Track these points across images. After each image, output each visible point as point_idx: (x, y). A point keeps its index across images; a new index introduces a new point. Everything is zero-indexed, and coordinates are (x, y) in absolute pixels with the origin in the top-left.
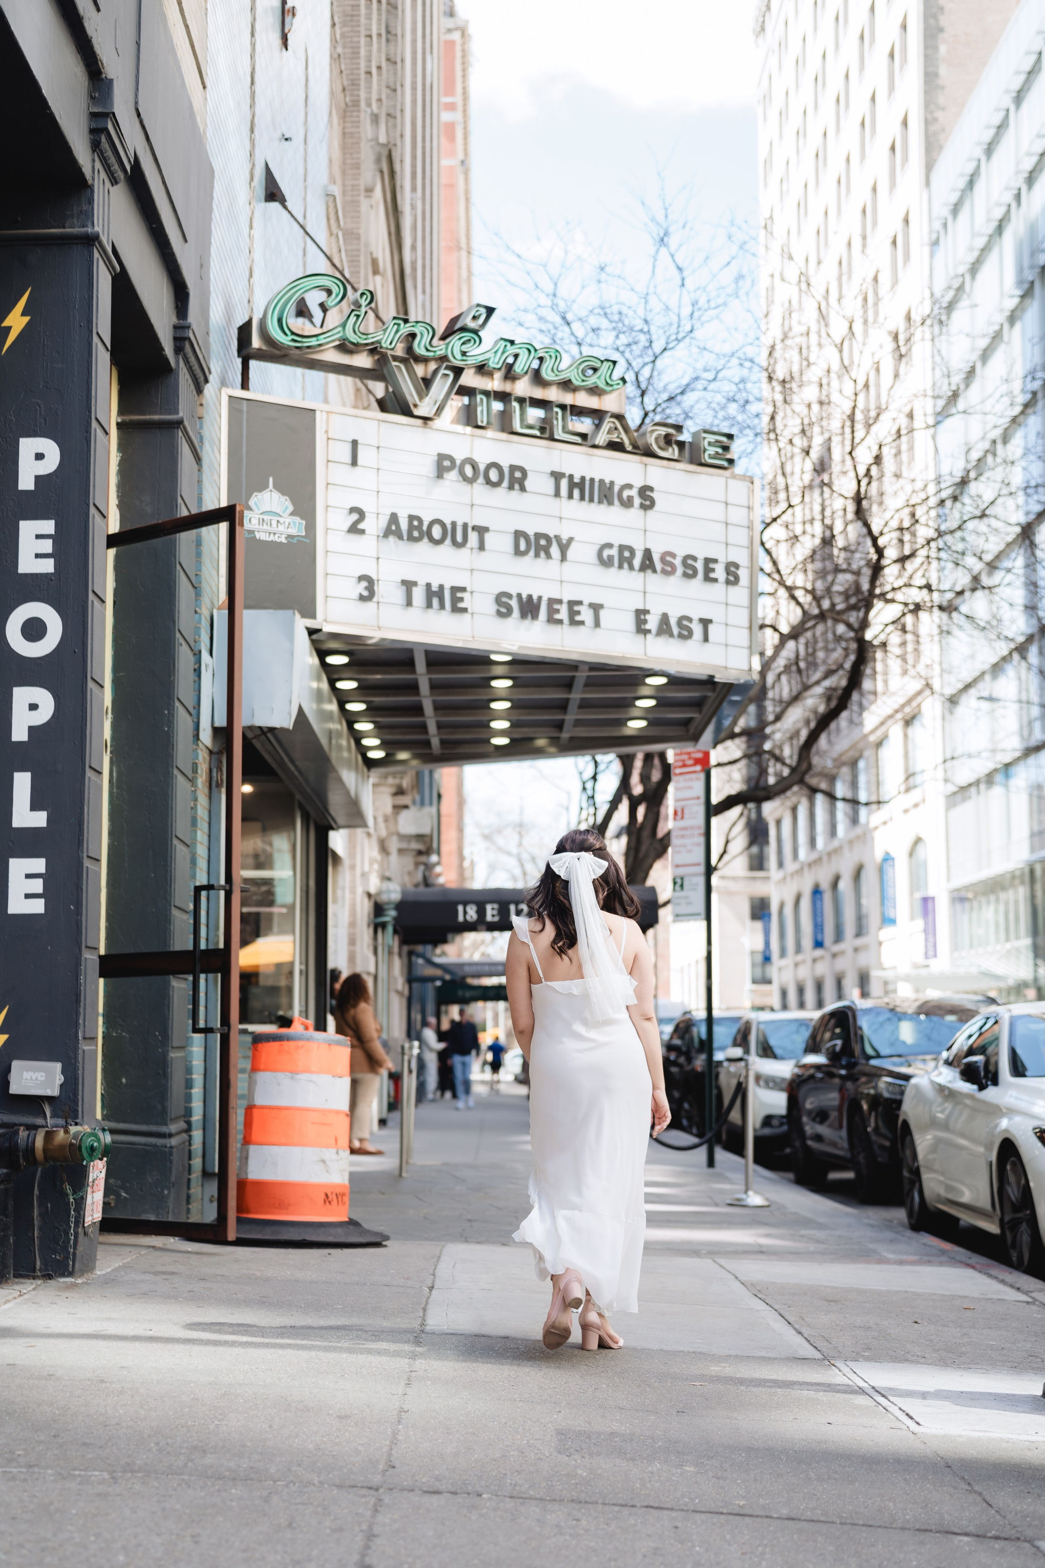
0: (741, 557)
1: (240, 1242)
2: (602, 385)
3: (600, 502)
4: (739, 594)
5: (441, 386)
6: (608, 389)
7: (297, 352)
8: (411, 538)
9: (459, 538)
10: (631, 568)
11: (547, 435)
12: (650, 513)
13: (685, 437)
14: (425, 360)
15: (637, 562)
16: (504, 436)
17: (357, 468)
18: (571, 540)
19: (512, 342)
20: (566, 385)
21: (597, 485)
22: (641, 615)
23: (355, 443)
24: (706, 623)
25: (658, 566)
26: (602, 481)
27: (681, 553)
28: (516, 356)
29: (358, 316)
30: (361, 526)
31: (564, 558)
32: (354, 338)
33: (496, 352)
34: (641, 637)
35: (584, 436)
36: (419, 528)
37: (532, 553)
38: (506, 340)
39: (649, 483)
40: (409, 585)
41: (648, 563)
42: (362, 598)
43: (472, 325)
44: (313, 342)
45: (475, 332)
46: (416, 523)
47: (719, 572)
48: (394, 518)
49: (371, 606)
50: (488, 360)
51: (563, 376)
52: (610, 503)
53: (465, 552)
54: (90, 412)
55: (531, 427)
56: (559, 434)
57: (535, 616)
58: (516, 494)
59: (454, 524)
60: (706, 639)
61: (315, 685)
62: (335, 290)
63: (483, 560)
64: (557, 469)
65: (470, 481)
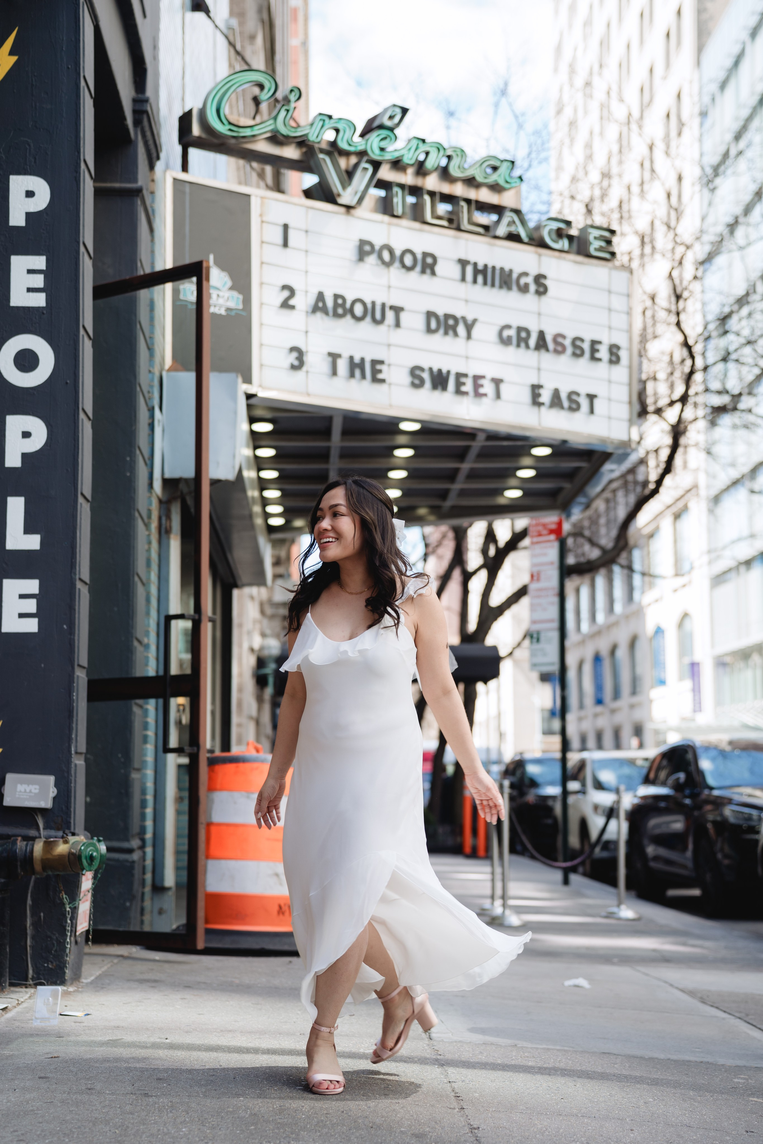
0: (621, 340)
1: (208, 951)
2: (502, 182)
3: (501, 287)
4: (620, 373)
5: (361, 179)
6: (507, 186)
7: (233, 141)
8: (336, 315)
9: (378, 316)
10: (527, 347)
11: (454, 225)
12: (544, 298)
13: (574, 232)
14: (346, 154)
15: (532, 342)
16: (417, 225)
17: (288, 250)
18: (475, 321)
19: (424, 141)
20: (471, 182)
21: (497, 273)
22: (536, 390)
23: (286, 227)
24: (591, 397)
25: (551, 345)
26: (502, 269)
27: (570, 335)
28: (427, 153)
29: (288, 111)
30: (292, 302)
31: (469, 337)
32: (284, 131)
33: (410, 149)
34: (535, 409)
35: (486, 228)
36: (343, 305)
37: (442, 331)
38: (418, 139)
39: (543, 272)
40: (334, 357)
41: (541, 344)
42: (293, 367)
43: (389, 123)
44: (248, 132)
45: (391, 129)
46: (340, 301)
47: (603, 353)
48: (321, 297)
49: (300, 375)
50: (403, 156)
51: (468, 173)
52: (509, 288)
53: (383, 328)
54: (79, 153)
55: (440, 218)
56: (465, 224)
57: (444, 388)
58: (426, 278)
59: (373, 304)
60: (592, 411)
62: (267, 85)
63: (397, 336)
64: (463, 257)
65: (388, 265)
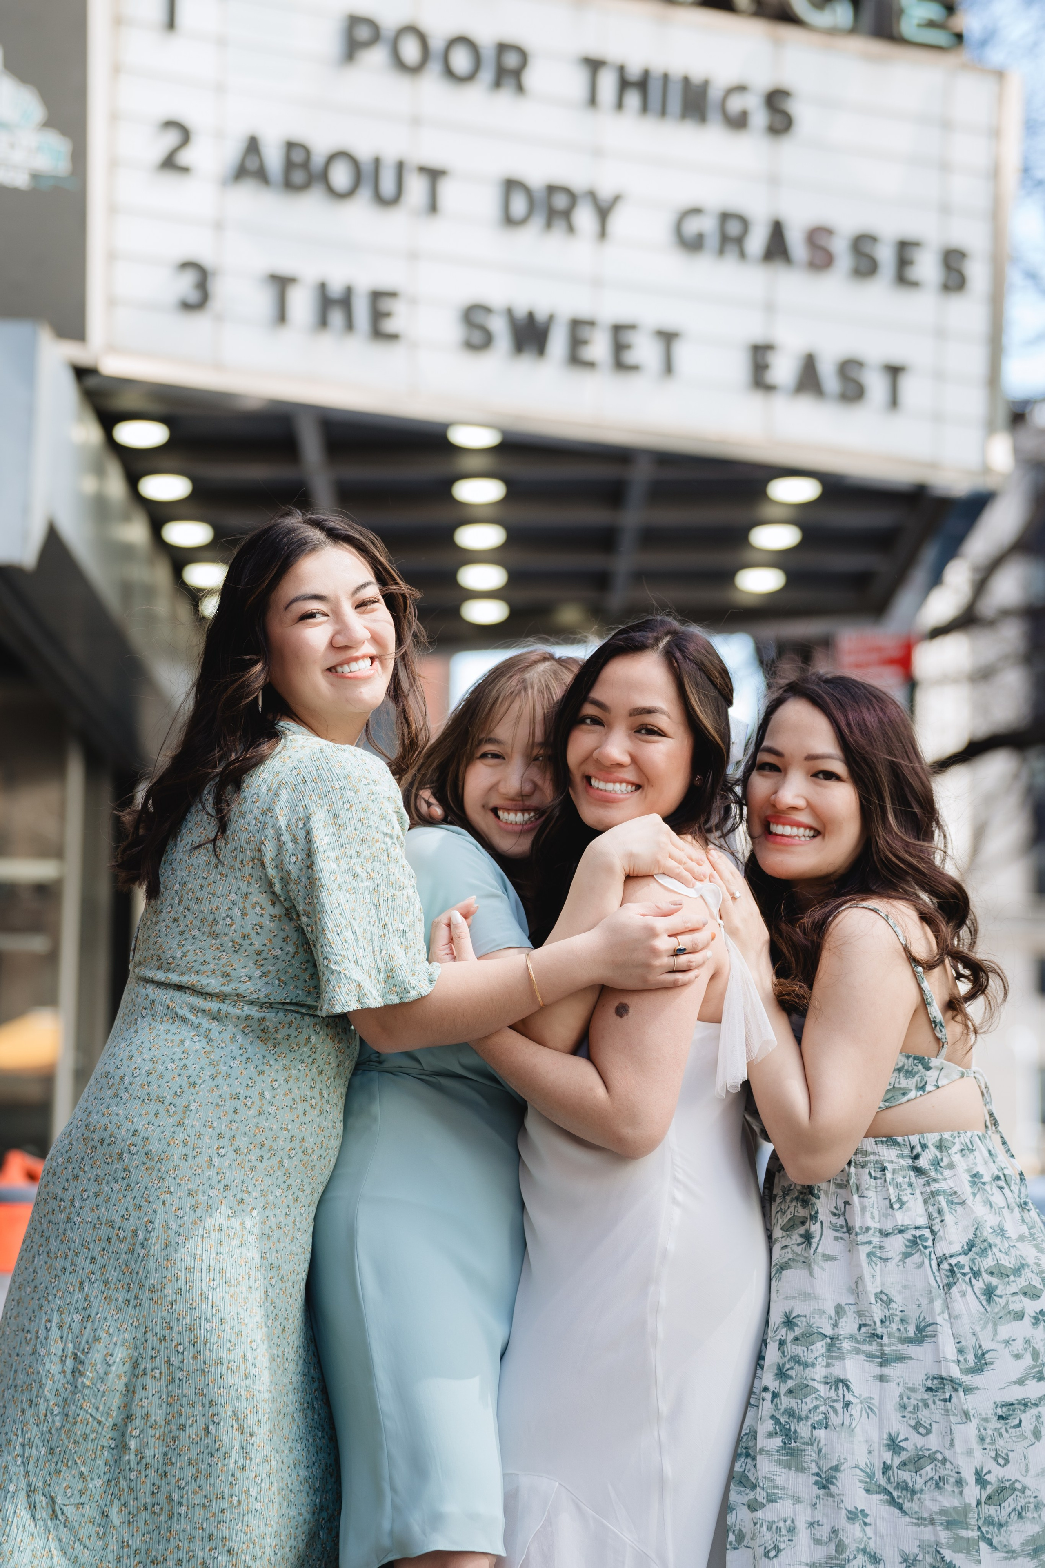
0: (971, 238)
3: (681, 118)
4: (968, 312)
8: (289, 186)
9: (387, 188)
10: (742, 255)
12: (785, 143)
15: (754, 245)
17: (176, 38)
18: (617, 198)
21: (674, 87)
22: (760, 354)
24: (894, 371)
25: (799, 253)
26: (686, 80)
27: (847, 228)
30: (183, 158)
34: (758, 399)
36: (306, 165)
37: (538, 221)
39: (786, 83)
40: (282, 283)
41: (776, 250)
42: (185, 306)
46: (298, 157)
47: (927, 268)
48: (253, 146)
49: (200, 323)
52: (703, 120)
53: (398, 215)
57: (541, 352)
58: (505, 98)
59: (376, 161)
60: (894, 403)
61: (89, 485)
63: (434, 234)
64: (596, 50)
65: (414, 70)
